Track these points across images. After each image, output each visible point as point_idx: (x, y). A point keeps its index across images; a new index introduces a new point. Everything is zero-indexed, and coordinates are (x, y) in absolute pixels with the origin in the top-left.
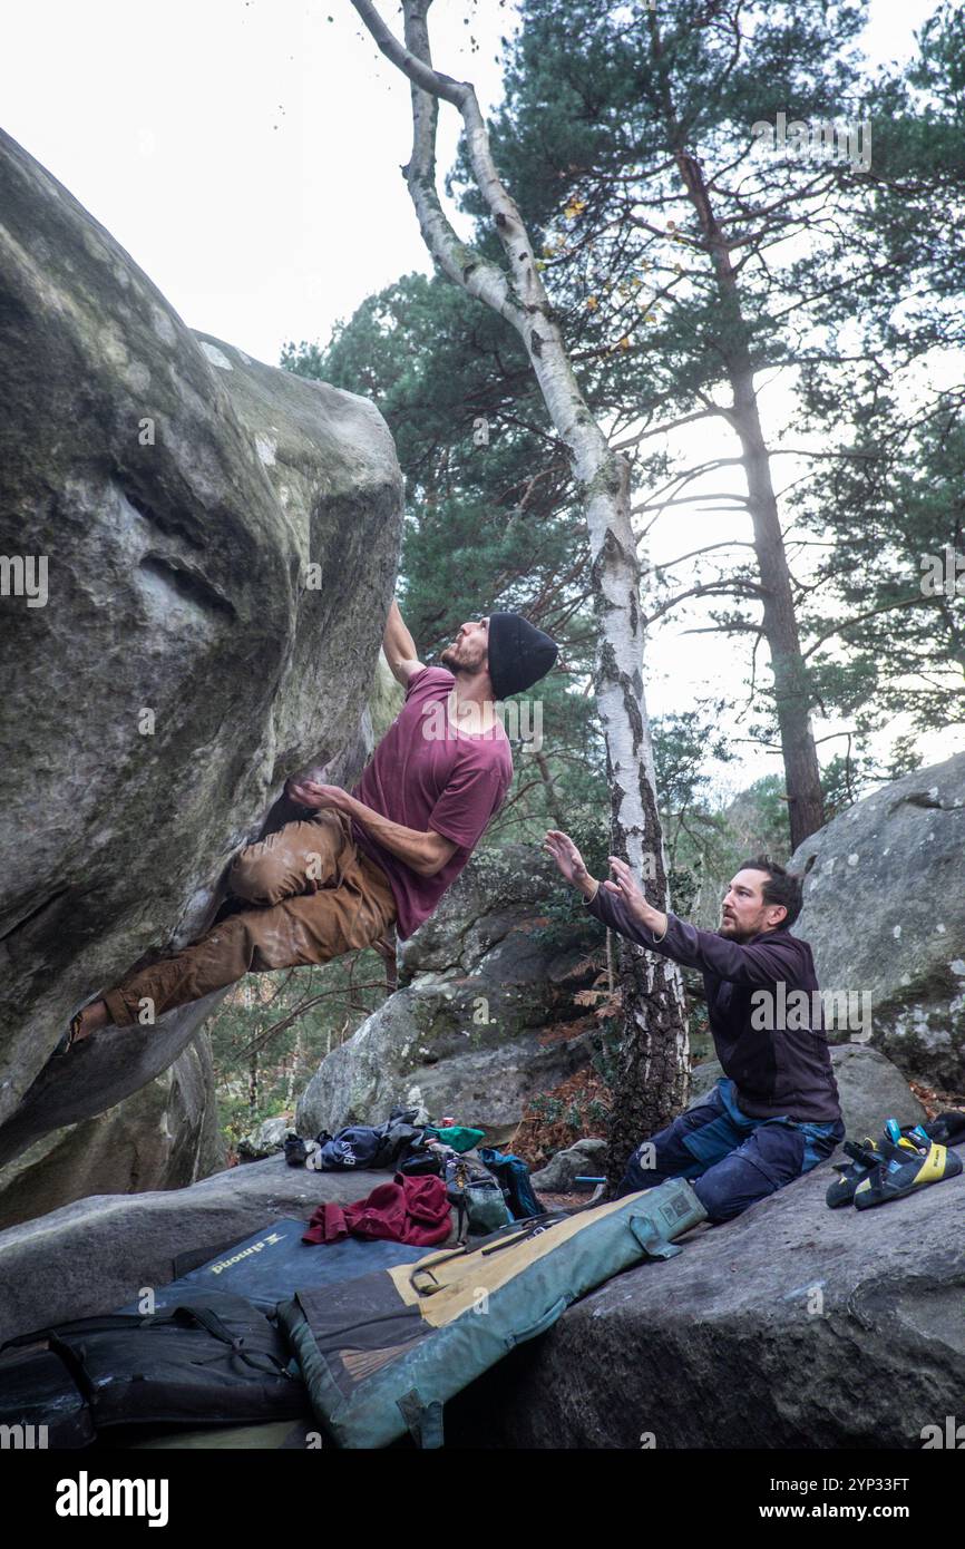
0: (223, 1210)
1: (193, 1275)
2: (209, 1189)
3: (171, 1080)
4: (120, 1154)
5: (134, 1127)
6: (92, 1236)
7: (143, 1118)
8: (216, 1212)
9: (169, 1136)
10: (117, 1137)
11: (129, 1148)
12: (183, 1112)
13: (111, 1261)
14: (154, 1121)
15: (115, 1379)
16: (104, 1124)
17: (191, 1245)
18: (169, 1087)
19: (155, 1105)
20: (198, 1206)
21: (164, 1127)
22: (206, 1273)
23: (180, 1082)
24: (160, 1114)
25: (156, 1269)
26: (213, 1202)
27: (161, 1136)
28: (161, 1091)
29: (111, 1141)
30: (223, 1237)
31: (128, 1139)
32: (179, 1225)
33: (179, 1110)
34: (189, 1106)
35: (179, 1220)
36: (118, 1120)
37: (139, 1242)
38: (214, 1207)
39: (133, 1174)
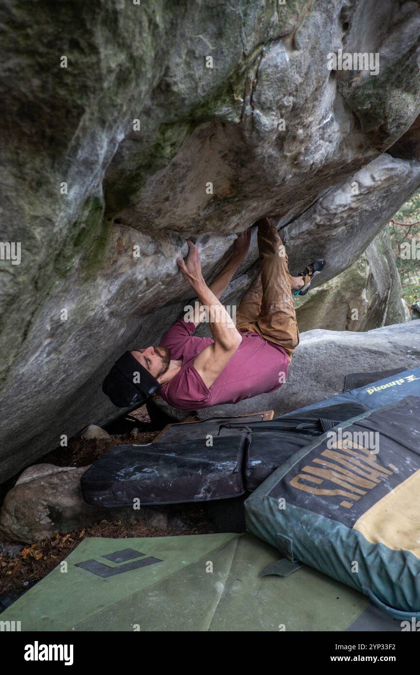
0: (380, 352)
1: (355, 392)
2: (375, 336)
3: (368, 273)
4: (340, 308)
5: (348, 295)
6: (306, 353)
7: (352, 291)
8: (375, 352)
9: (367, 301)
10: (338, 299)
11: (345, 305)
12: (376, 290)
13: (313, 370)
14: (358, 293)
15: (263, 463)
16: (331, 293)
17: (357, 369)
18: (367, 277)
19: (359, 285)
20: (365, 347)
21: (364, 296)
22: (363, 392)
23: (374, 275)
24: (361, 290)
25: (335, 380)
26: (374, 345)
27: (362, 301)
28: (362, 278)
29: (335, 301)
30: (377, 368)
31: (344, 301)
32: (353, 356)
33: (373, 289)
34: (380, 287)
35: (353, 353)
36: (338, 291)
37: (329, 361)
38: (375, 349)
39: (348, 318)
